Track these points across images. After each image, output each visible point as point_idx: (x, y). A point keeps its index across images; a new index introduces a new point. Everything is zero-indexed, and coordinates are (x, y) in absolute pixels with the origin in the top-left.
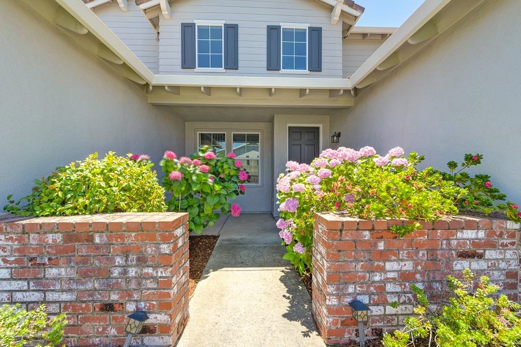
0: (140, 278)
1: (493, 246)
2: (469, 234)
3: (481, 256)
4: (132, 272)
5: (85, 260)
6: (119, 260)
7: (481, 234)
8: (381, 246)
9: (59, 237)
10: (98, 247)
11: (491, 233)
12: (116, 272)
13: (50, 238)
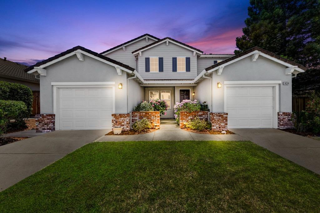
0: (155, 119)
1: (204, 115)
2: (201, 113)
3: (202, 116)
4: (154, 118)
5: (148, 117)
6: (152, 117)
7: (202, 113)
8: (188, 115)
9: (145, 114)
10: (150, 115)
11: (203, 113)
12: (152, 118)
13: (143, 114)
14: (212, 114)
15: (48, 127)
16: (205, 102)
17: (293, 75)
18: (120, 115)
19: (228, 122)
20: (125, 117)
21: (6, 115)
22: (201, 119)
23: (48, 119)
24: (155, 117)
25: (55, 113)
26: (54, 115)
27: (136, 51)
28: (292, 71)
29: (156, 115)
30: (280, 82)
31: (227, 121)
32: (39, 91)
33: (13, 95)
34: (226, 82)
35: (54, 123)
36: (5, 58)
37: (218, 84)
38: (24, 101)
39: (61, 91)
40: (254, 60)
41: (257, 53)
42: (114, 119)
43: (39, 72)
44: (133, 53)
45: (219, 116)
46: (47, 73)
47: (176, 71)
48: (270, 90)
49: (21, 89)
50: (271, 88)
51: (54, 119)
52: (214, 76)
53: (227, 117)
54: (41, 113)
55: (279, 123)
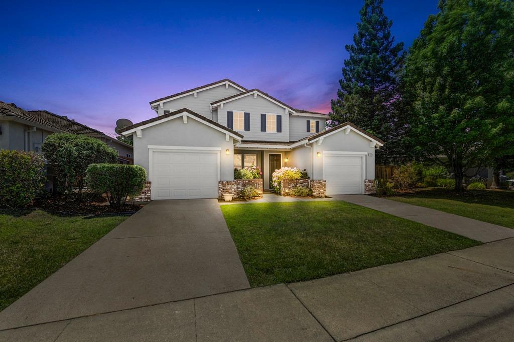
0: (259, 187)
1: (305, 182)
2: (302, 181)
3: (303, 184)
5: (251, 184)
6: (256, 184)
9: (248, 181)
10: (253, 183)
11: (304, 180)
14: (312, 181)
15: (146, 196)
16: (305, 170)
17: (376, 147)
18: (227, 182)
19: (326, 189)
20: (233, 184)
22: (303, 186)
24: (259, 185)
25: (150, 180)
26: (151, 183)
27: (216, 102)
28: (375, 144)
29: (260, 183)
30: (366, 153)
31: (325, 187)
34: (325, 152)
35: (151, 191)
37: (318, 153)
39: (157, 155)
40: (347, 133)
41: (349, 128)
42: (221, 186)
43: (138, 133)
44: (212, 104)
45: (319, 183)
46: (143, 135)
47: (265, 131)
48: (359, 160)
50: (360, 158)
51: (151, 187)
52: (314, 146)
53: (325, 184)
55: (365, 189)
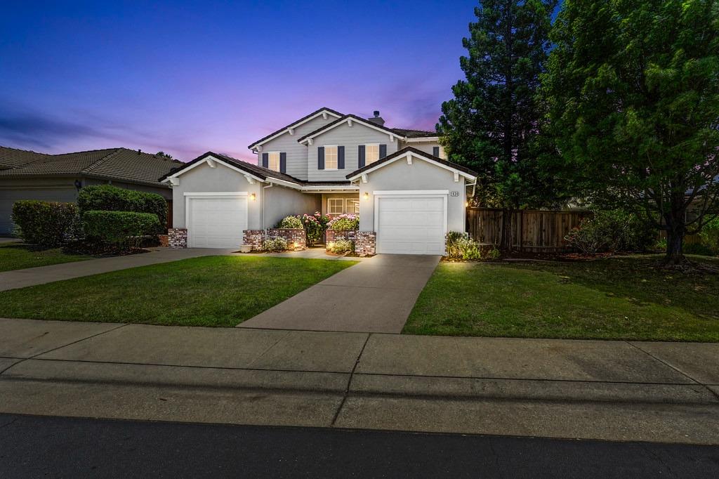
15: (180, 243)
18: (252, 231)
20: (257, 234)
21: (142, 227)
23: (180, 234)
25: (187, 228)
26: (187, 230)
27: (303, 138)
32: (172, 200)
33: (149, 206)
35: (186, 239)
36: (140, 150)
38: (158, 213)
39: (194, 201)
41: (409, 154)
42: (245, 236)
43: (172, 181)
44: (299, 141)
46: (180, 182)
49: (156, 200)
51: (186, 234)
54: (174, 227)
